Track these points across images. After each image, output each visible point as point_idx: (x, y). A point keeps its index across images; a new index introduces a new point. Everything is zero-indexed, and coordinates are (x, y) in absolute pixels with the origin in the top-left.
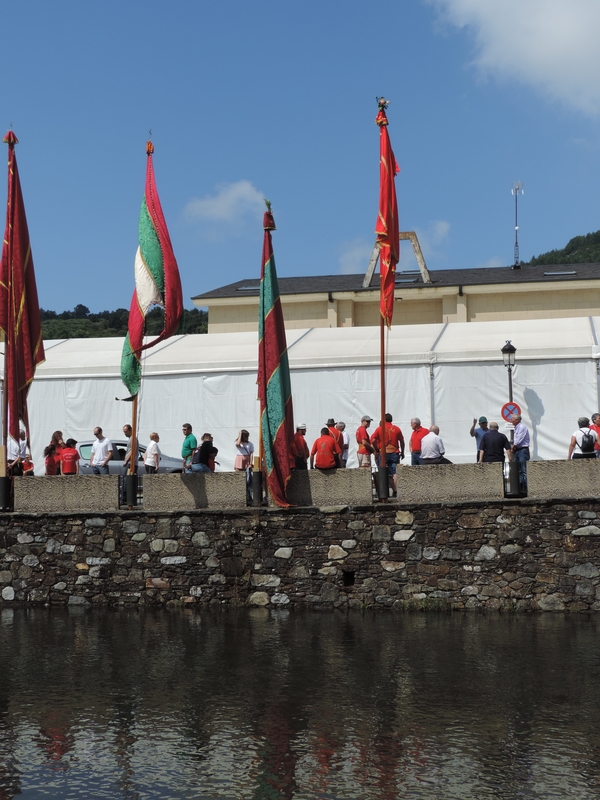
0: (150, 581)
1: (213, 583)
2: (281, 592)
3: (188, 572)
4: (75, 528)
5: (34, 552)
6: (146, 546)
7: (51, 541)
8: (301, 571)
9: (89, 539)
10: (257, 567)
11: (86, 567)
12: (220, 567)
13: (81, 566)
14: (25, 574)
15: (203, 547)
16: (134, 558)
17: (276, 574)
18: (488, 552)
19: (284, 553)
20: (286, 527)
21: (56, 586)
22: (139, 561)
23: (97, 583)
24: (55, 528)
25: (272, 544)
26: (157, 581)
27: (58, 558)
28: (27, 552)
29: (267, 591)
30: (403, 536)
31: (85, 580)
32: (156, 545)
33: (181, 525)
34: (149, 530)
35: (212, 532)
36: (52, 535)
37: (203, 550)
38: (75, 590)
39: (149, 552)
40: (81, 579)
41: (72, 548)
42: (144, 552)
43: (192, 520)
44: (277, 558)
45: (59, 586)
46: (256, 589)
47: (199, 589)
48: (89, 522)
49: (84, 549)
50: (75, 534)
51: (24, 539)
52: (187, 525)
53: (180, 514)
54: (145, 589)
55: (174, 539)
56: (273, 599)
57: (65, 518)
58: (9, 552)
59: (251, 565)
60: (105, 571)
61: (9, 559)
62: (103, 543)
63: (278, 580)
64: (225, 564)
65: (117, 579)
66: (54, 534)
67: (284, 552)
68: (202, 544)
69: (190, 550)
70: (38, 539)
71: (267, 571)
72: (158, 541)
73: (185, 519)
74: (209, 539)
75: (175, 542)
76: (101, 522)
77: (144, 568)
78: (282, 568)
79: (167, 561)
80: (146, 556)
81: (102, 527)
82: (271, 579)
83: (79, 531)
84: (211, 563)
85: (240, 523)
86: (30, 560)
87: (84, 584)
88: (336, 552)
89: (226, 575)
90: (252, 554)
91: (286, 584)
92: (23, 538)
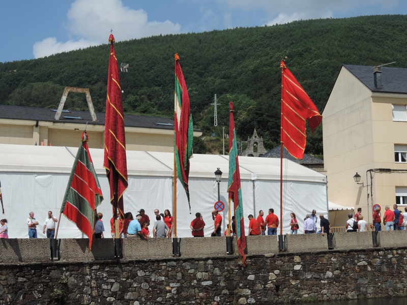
0: (198, 295)
1: (224, 294)
2: (251, 297)
3: (213, 289)
4: (163, 267)
5: (146, 281)
6: (195, 277)
7: (153, 275)
8: (259, 286)
9: (170, 273)
10: (241, 285)
11: (170, 289)
12: (226, 286)
13: (168, 288)
14: (144, 294)
15: (219, 276)
16: (191, 282)
17: (249, 288)
18: (329, 274)
19: (252, 278)
20: (251, 265)
21: (158, 300)
22: (192, 284)
23: (175, 297)
24: (154, 268)
25: (246, 273)
26: (201, 294)
27: (157, 284)
28: (143, 281)
29: (245, 297)
30: (298, 267)
31: (170, 296)
32: (199, 275)
33: (208, 264)
34: (195, 268)
35: (221, 269)
36: (153, 271)
37: (219, 277)
38: (166, 301)
39: (196, 279)
40: (168, 295)
41: (163, 278)
42: (194, 279)
43: (213, 262)
44: (249, 280)
45: (159, 299)
46: (241, 296)
47: (219, 297)
48: (169, 263)
49: (169, 279)
50: (164, 270)
51: (141, 274)
52: (211, 264)
53: (208, 259)
54: (196, 299)
55: (206, 272)
56: (249, 301)
57: (158, 261)
58: (135, 281)
59: (238, 284)
60: (179, 290)
61: (135, 285)
62: (176, 275)
63: (250, 291)
64: (228, 284)
65: (184, 294)
66: (154, 271)
68: (218, 274)
69: (213, 277)
70: (147, 273)
71: (245, 287)
72: (200, 273)
73: (210, 262)
74: (221, 271)
75: (207, 274)
76: (174, 263)
78: (250, 285)
79: (204, 284)
80: (195, 281)
81: (175, 266)
82: (247, 291)
83: (165, 269)
84: (222, 284)
85: (232, 263)
86: (144, 285)
87: (170, 298)
88: (272, 276)
89: (228, 290)
90: (238, 279)
91: (254, 293)
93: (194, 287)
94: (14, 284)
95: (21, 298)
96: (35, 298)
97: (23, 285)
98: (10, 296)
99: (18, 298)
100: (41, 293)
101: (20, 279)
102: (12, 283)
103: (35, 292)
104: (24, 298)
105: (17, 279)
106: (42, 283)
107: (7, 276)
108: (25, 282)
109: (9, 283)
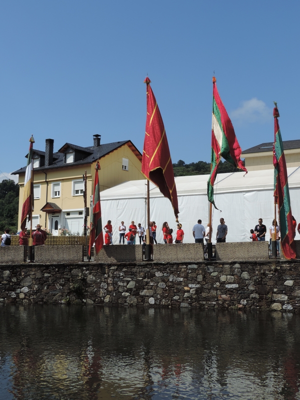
0: (221, 296)
1: (252, 298)
2: (288, 303)
3: (239, 292)
4: (183, 270)
5: (163, 281)
6: (218, 279)
7: (171, 276)
8: (298, 293)
9: (190, 275)
10: (275, 290)
11: (189, 289)
12: (256, 290)
13: (186, 288)
14: (159, 291)
15: (247, 280)
16: (212, 285)
17: (285, 294)
20: (290, 270)
21: (174, 298)
22: (215, 286)
23: (194, 297)
24: (173, 269)
25: (283, 278)
26: (224, 296)
27: (175, 284)
28: (160, 281)
29: (281, 303)
31: (188, 295)
32: (223, 278)
33: (235, 268)
34: (219, 271)
35: (252, 272)
36: (172, 273)
37: (247, 281)
38: (183, 300)
39: (219, 281)
40: (186, 295)
41: (182, 279)
42: (217, 281)
43: (241, 266)
44: (286, 286)
45: (176, 298)
46: (275, 302)
47: (245, 301)
48: (189, 266)
49: (188, 280)
50: (183, 272)
52: (238, 268)
53: (235, 263)
54: (218, 300)
55: (233, 275)
56: (284, 307)
57: (178, 264)
58: (152, 281)
59: (272, 289)
60: (198, 291)
61: (152, 284)
62: (196, 277)
63: (287, 297)
64: (259, 288)
65: (204, 295)
67: (289, 283)
68: (246, 278)
69: (240, 281)
70: (165, 274)
71: (280, 292)
72: (224, 276)
73: (237, 265)
74: (250, 275)
75: (232, 277)
76: (195, 266)
77: (217, 290)
78: (288, 291)
79: (229, 286)
80: (218, 284)
81: (196, 269)
82: (283, 297)
83: (185, 271)
84: (251, 288)
85: (265, 267)
86: (162, 285)
87: (188, 297)
89: (259, 294)
90: (272, 284)
91: (291, 299)
92: (158, 274)
93: (217, 289)
94: (40, 278)
95: (45, 288)
96: (57, 289)
97: (48, 279)
98: (36, 286)
99: (43, 288)
100: (63, 285)
101: (46, 275)
102: (39, 277)
103: (57, 285)
104: (47, 288)
105: (44, 275)
106: (64, 278)
107: (36, 272)
108: (50, 277)
109: (37, 277)
